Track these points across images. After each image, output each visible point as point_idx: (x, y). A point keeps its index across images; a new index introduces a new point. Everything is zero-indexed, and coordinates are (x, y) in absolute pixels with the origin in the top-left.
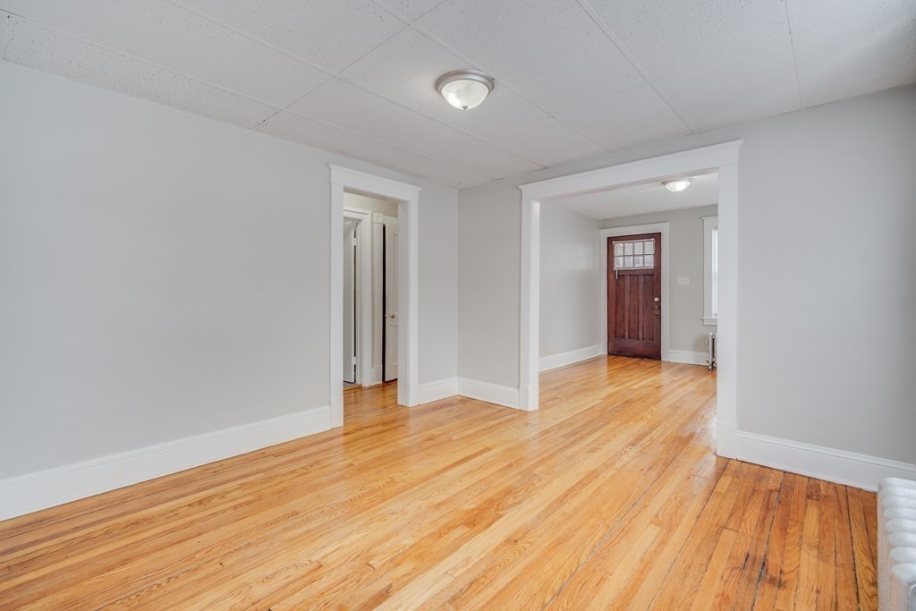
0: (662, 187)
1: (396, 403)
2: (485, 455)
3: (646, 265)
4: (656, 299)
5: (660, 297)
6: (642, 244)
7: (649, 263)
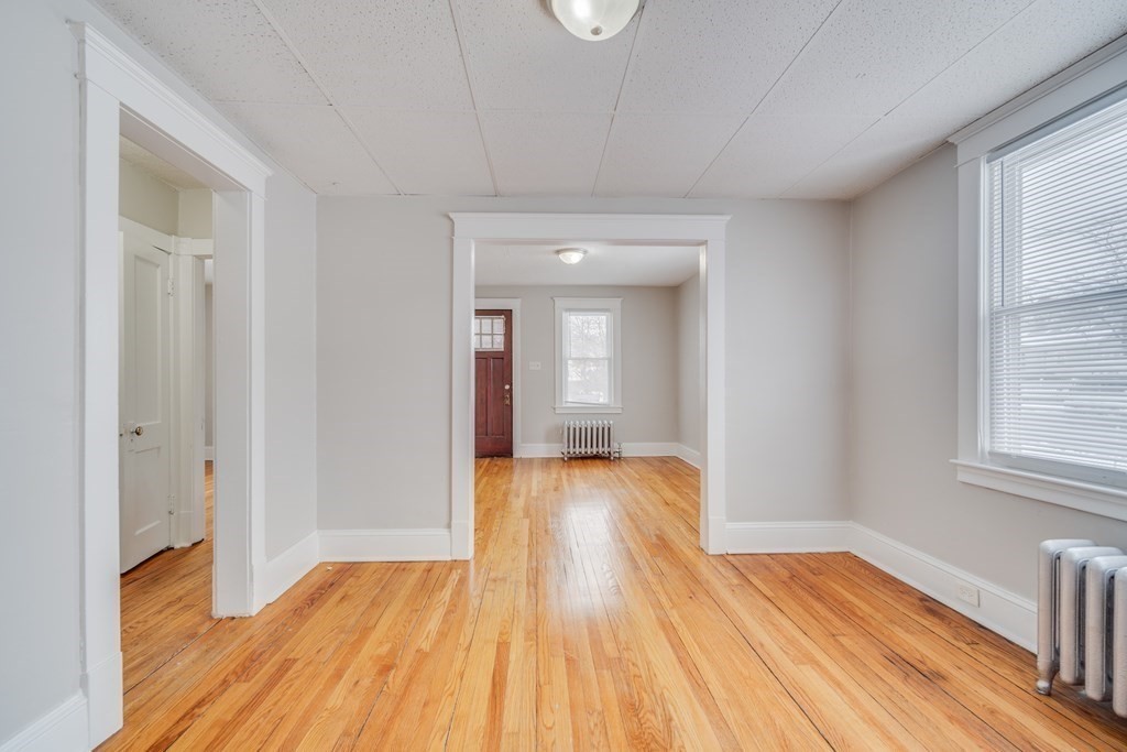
0: (556, 256)
1: (211, 618)
2: (513, 657)
3: (495, 346)
4: (507, 387)
5: (511, 385)
6: (490, 321)
7: (498, 344)
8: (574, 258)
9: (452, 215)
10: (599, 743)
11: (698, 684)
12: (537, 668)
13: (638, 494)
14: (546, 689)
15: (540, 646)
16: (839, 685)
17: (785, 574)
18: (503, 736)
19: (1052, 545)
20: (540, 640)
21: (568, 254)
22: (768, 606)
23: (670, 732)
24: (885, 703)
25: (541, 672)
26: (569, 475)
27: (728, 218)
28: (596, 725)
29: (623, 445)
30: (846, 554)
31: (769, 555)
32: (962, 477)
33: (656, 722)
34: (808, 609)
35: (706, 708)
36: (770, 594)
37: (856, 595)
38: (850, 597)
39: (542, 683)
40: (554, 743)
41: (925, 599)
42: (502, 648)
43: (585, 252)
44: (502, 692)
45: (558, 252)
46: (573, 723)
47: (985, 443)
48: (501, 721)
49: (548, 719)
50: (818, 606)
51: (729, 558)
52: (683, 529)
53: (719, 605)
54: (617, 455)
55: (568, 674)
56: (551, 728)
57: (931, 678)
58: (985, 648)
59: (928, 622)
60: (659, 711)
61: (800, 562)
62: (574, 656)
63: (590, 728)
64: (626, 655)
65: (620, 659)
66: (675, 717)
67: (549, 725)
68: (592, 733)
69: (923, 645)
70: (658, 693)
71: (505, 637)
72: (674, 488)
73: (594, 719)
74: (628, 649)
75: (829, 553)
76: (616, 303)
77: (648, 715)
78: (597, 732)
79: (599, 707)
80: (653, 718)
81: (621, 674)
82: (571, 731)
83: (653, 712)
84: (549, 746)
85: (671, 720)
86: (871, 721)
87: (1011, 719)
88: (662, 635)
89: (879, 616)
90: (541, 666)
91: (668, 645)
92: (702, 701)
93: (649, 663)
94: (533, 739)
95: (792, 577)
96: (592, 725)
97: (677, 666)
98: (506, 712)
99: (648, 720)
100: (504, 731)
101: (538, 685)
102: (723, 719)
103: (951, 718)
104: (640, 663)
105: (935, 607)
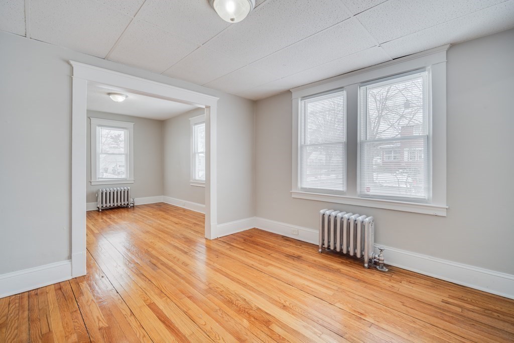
0: (107, 96)
8: (120, 99)
9: (72, 62)
10: (228, 319)
11: (245, 285)
12: (178, 307)
13: (159, 222)
14: (190, 312)
15: (171, 297)
16: (281, 268)
17: (242, 240)
18: (188, 338)
19: (322, 211)
20: (168, 295)
21: (116, 96)
22: (245, 252)
23: (248, 303)
24: (294, 268)
25: (181, 307)
26: (110, 219)
27: (218, 99)
28: (222, 314)
29: (135, 199)
30: (254, 228)
31: (232, 235)
32: (293, 196)
33: (241, 303)
34: (257, 249)
35: (253, 291)
36: (242, 248)
37: (266, 241)
38: (266, 242)
39: (186, 311)
40: (211, 328)
41: (283, 237)
42: (152, 307)
43: (127, 97)
44: (172, 323)
45: (109, 94)
46: (212, 318)
47: (299, 185)
48: (180, 333)
49: (202, 322)
50: (259, 247)
51: (219, 239)
52: (192, 232)
53: (229, 256)
54: (132, 205)
55: (194, 302)
56: (206, 324)
57: (299, 258)
58: (303, 246)
59: (288, 243)
60: (239, 299)
61: (243, 235)
62: (190, 295)
63: (220, 316)
64: (211, 286)
65: (210, 288)
66: (245, 298)
67: (204, 323)
68: (223, 317)
69: (292, 250)
70: (234, 293)
71: (149, 301)
72: (174, 216)
73: (219, 313)
74: (210, 283)
75: (249, 230)
76: (131, 125)
77: (237, 302)
78: (224, 316)
79: (217, 308)
80: (239, 302)
81: (215, 293)
82: (215, 322)
83: (238, 300)
84: (211, 331)
85: (245, 300)
86: (294, 274)
87: (319, 261)
88: (218, 274)
89: (276, 245)
90: (179, 305)
91: (223, 276)
92: (249, 289)
93: (222, 285)
94: (202, 332)
95: (245, 240)
96: (221, 315)
97: (233, 282)
98: (180, 329)
99: (238, 303)
100: (187, 336)
101: (185, 313)
102: (260, 292)
103: (309, 266)
104: (218, 286)
105: (287, 238)
